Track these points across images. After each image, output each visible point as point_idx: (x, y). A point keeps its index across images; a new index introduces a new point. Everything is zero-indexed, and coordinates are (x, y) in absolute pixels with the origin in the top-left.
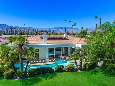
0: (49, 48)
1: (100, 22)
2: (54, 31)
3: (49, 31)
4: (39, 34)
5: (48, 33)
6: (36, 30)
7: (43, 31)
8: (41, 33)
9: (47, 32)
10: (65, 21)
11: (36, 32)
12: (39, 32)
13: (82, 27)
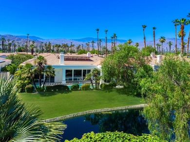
0: (66, 70)
1: (154, 34)
2: (80, 45)
3: (72, 46)
4: (53, 51)
5: (70, 49)
6: (47, 44)
7: (60, 46)
8: (55, 49)
9: (68, 46)
10: (98, 30)
11: (47, 48)
12: (52, 48)
13: (130, 40)
